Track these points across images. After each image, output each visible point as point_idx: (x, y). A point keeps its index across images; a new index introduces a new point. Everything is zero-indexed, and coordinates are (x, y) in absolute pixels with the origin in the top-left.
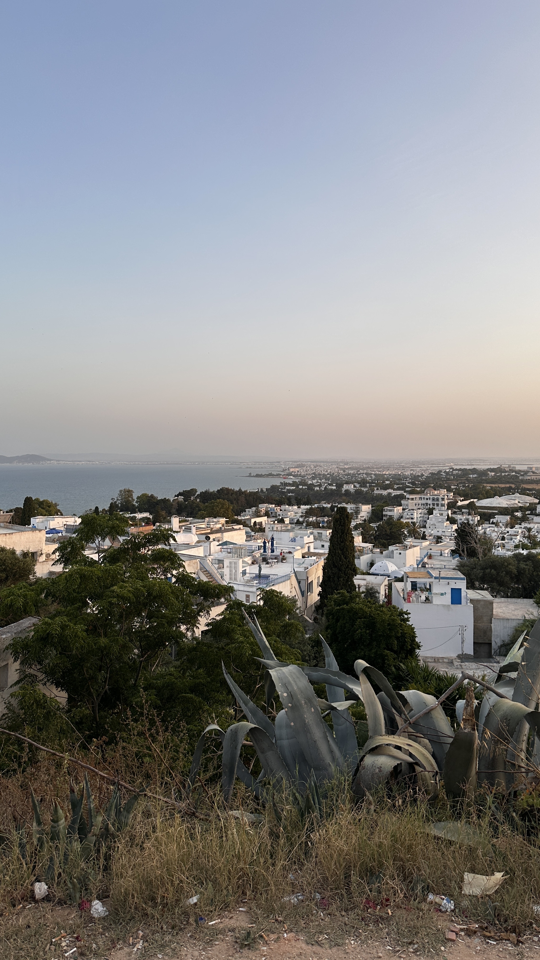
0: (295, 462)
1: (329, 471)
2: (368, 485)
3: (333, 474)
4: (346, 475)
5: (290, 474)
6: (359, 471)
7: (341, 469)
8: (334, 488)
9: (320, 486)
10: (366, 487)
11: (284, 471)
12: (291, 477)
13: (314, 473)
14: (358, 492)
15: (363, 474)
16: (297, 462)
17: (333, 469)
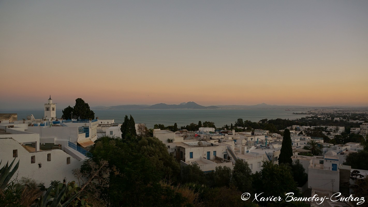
0: (314, 108)
1: (329, 112)
2: (347, 118)
3: (331, 113)
4: (337, 114)
5: (311, 113)
6: (344, 112)
7: (335, 111)
8: (330, 119)
9: (324, 118)
10: (346, 119)
11: (308, 112)
12: (312, 114)
13: (322, 113)
14: (341, 121)
15: (345, 113)
16: (315, 108)
17: (332, 111)
